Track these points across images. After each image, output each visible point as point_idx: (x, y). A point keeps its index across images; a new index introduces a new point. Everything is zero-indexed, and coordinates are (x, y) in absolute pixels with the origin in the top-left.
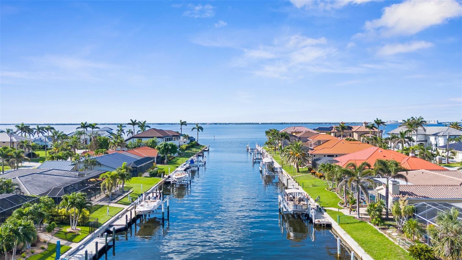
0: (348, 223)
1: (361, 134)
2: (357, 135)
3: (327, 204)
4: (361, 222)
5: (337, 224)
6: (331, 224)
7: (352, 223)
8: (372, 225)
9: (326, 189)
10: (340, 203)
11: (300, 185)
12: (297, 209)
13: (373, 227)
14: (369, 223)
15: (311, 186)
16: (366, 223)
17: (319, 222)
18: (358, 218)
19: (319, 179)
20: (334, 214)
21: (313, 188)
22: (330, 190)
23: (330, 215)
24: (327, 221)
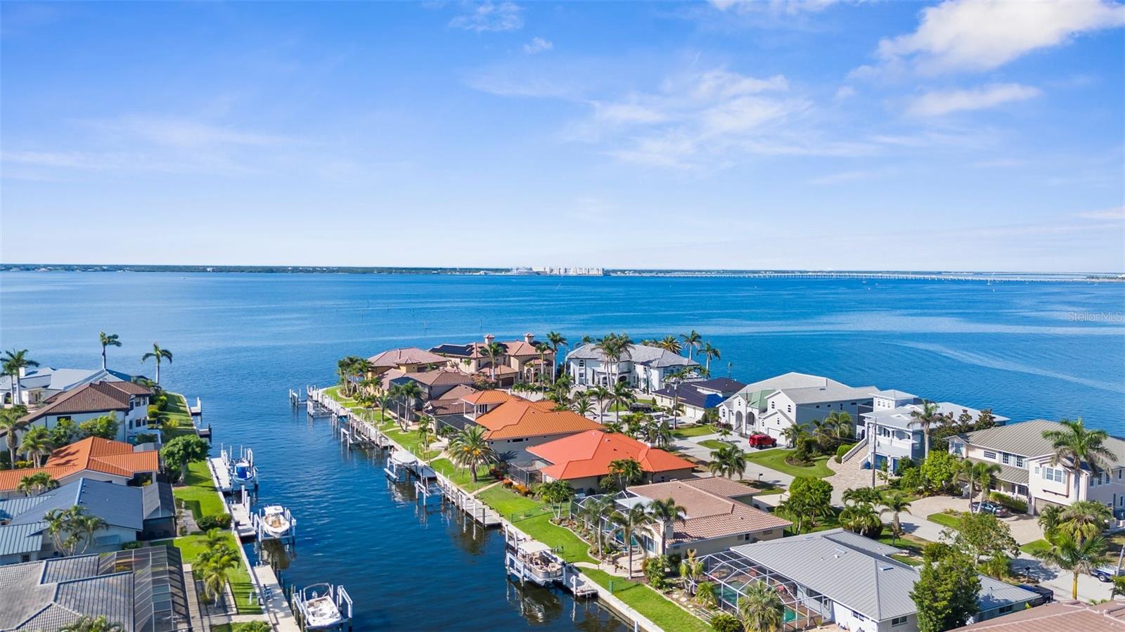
0: (623, 590)
1: (524, 360)
3: (573, 556)
4: (637, 585)
5: (610, 594)
6: (597, 592)
7: (627, 589)
8: (652, 588)
9: (549, 521)
10: (591, 553)
11: (502, 516)
12: (549, 577)
13: (654, 591)
14: (647, 586)
15: (522, 517)
16: (643, 586)
17: (582, 592)
18: (630, 578)
19: (524, 498)
20: (595, 575)
21: (529, 521)
22: (559, 524)
23: (591, 578)
24: (589, 589)
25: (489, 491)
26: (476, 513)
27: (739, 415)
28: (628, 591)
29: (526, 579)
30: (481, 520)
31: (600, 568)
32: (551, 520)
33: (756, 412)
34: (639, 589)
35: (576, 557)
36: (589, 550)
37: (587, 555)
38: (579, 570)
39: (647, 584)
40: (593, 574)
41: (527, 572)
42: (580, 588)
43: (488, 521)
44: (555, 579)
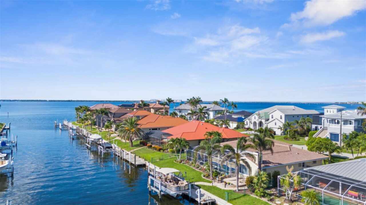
0: (235, 199)
1: (157, 110)
2: (153, 110)
3: (193, 179)
4: (245, 196)
5: (227, 202)
6: (215, 201)
8: (257, 197)
9: (174, 161)
10: (204, 176)
11: (146, 160)
12: (180, 191)
13: (259, 199)
14: (252, 195)
15: (158, 160)
16: (249, 195)
17: (205, 201)
18: (237, 191)
19: (159, 152)
20: (211, 189)
21: (162, 162)
22: (180, 163)
23: (208, 191)
24: (210, 199)
25: (140, 150)
26: (131, 160)
27: (255, 123)
28: (239, 199)
29: (162, 193)
30: (133, 163)
31: (214, 185)
32: (175, 161)
33: (263, 121)
34: (247, 198)
35: (195, 179)
36: (202, 175)
37: (202, 177)
38: (199, 187)
39: (252, 194)
40: (209, 189)
41: (163, 188)
42: (203, 198)
43: (137, 163)
44: (184, 192)
